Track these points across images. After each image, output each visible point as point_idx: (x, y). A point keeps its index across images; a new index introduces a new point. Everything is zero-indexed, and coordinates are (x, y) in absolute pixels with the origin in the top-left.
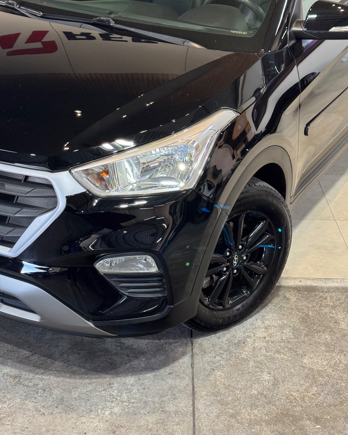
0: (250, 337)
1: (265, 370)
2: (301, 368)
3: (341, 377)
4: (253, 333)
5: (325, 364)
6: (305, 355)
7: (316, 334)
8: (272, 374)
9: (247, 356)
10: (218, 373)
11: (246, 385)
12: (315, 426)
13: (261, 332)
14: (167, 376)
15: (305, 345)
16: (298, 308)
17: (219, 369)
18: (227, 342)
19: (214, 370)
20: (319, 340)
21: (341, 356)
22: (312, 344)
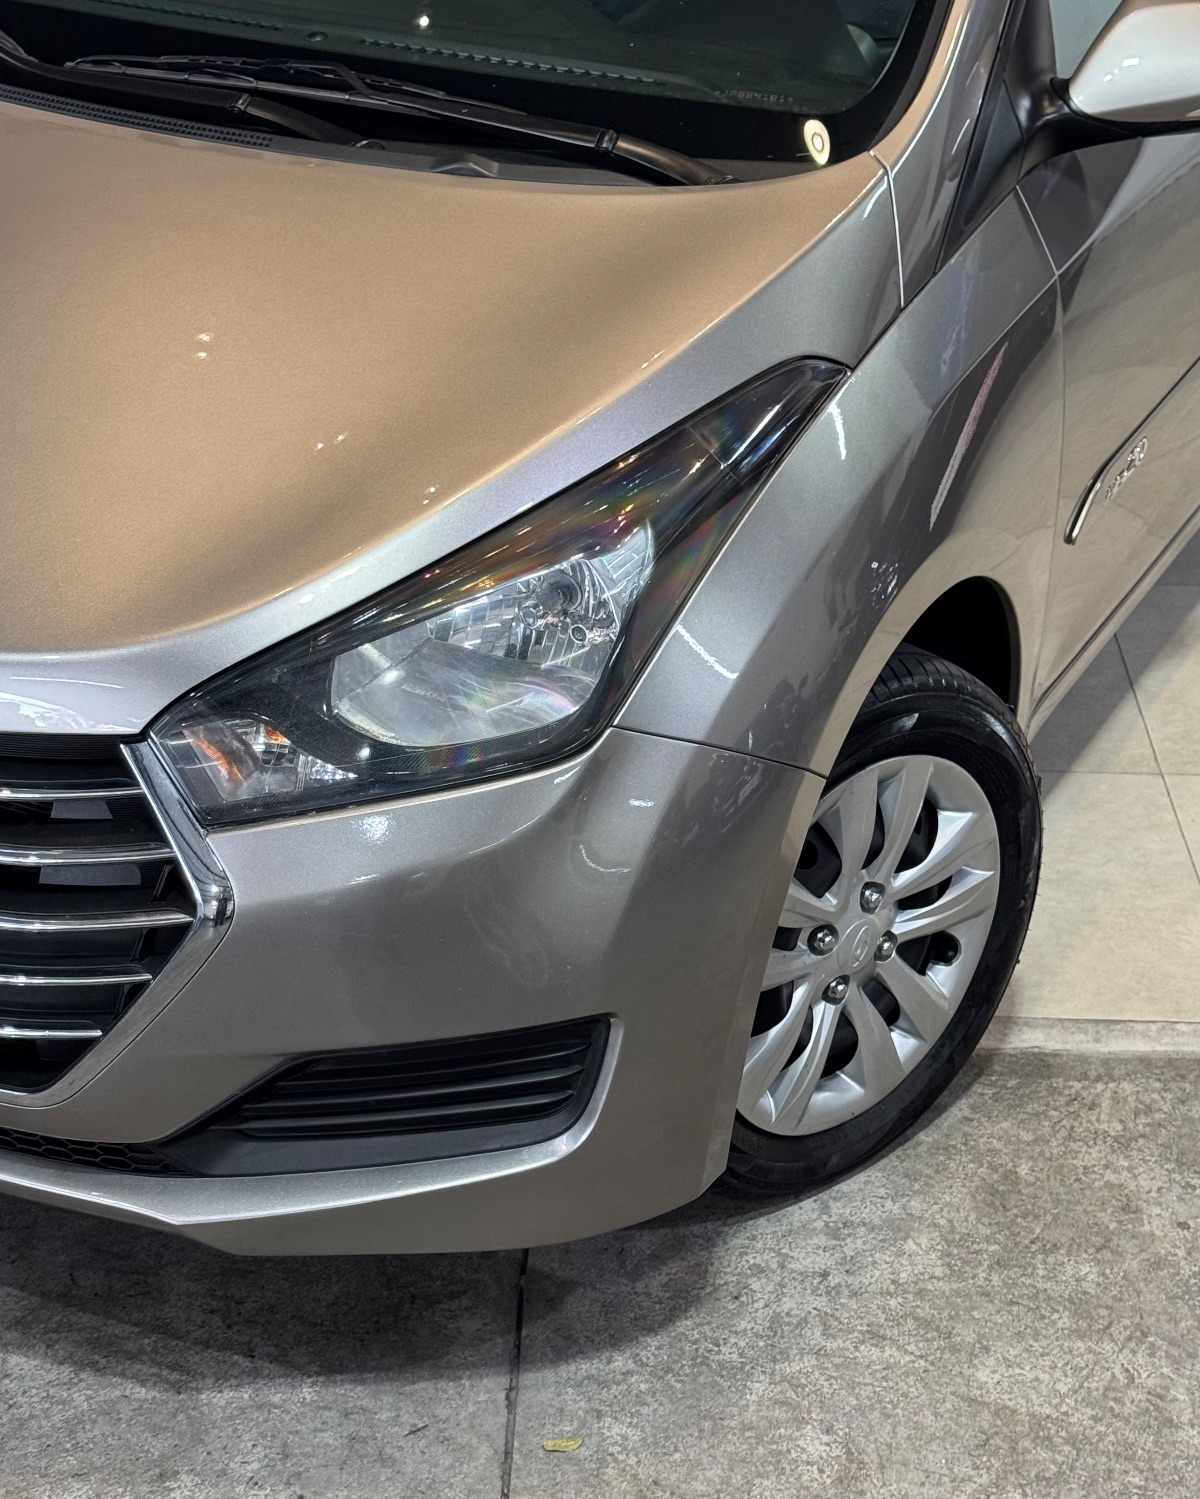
0: (763, 1272)
1: (814, 1415)
2: (964, 1406)
3: (1128, 1446)
4: (779, 1253)
5: (1063, 1389)
6: (986, 1349)
7: (1040, 1257)
8: (841, 1433)
9: (741, 1355)
10: (616, 1430)
11: (726, 1481)
13: (809, 1249)
14: (402, 1443)
15: (990, 1306)
16: (972, 1148)
17: (623, 1409)
18: (667, 1295)
19: (599, 1415)
20: (1049, 1284)
21: (1134, 1352)
22: (1018, 1303)
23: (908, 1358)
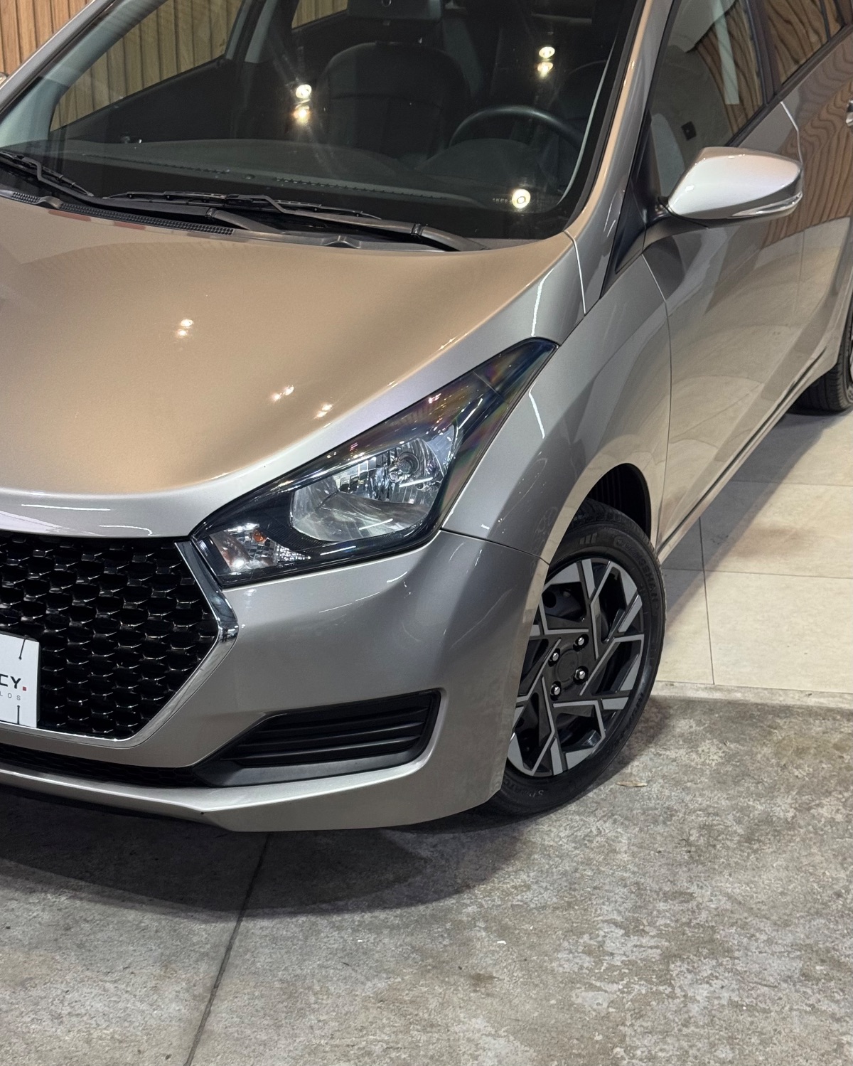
12: (496, 941)
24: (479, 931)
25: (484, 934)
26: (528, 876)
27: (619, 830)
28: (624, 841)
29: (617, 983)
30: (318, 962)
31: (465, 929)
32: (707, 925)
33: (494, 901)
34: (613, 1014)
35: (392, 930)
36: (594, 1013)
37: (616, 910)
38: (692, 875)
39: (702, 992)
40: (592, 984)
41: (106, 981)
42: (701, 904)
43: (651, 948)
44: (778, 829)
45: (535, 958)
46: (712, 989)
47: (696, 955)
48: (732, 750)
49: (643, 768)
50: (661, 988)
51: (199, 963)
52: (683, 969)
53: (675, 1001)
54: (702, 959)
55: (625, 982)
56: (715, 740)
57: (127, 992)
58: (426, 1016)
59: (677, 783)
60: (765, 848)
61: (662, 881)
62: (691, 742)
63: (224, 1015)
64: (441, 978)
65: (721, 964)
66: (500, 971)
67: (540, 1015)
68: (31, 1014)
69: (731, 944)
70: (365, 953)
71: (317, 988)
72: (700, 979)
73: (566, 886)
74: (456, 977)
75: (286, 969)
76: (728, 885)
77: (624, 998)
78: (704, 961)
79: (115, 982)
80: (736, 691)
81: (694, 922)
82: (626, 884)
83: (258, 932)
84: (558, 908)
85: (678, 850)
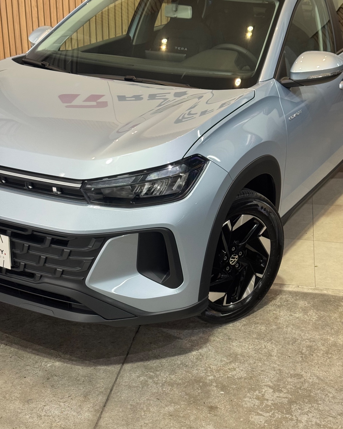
2: (228, 349)
3: (260, 358)
6: (236, 339)
7: (254, 325)
9: (184, 336)
12: (220, 392)
14: (110, 344)
15: (240, 333)
20: (254, 330)
22: (246, 332)
23: (219, 339)
24: (213, 387)
25: (215, 388)
26: (235, 364)
27: (273, 346)
28: (275, 351)
29: (269, 413)
30: (147, 398)
31: (207, 386)
32: (308, 389)
33: (220, 374)
34: (267, 427)
35: (178, 385)
36: (259, 426)
37: (270, 381)
38: (303, 367)
39: (304, 418)
40: (258, 413)
41: (61, 402)
42: (306, 380)
43: (284, 398)
44: (339, 349)
45: (235, 400)
46: (309, 417)
47: (302, 402)
48: (321, 314)
49: (285, 321)
50: (287, 416)
51: (99, 396)
52: (297, 408)
53: (293, 422)
54: (305, 404)
55: (272, 412)
56: (315, 310)
57: (69, 407)
58: (189, 423)
59: (299, 327)
60: (333, 357)
61: (290, 369)
62: (305, 311)
63: (106, 419)
64: (196, 407)
65: (313, 407)
66: (221, 405)
67: (236, 425)
68: (29, 415)
69: (317, 398)
70: (166, 395)
71: (145, 409)
72: (304, 413)
73: (250, 370)
74: (202, 407)
75: (133, 400)
76: (318, 372)
77: (271, 419)
78: (306, 405)
79: (65, 402)
80: (324, 290)
81: (303, 387)
82: (275, 369)
83: (124, 384)
84: (246, 379)
85: (297, 356)
